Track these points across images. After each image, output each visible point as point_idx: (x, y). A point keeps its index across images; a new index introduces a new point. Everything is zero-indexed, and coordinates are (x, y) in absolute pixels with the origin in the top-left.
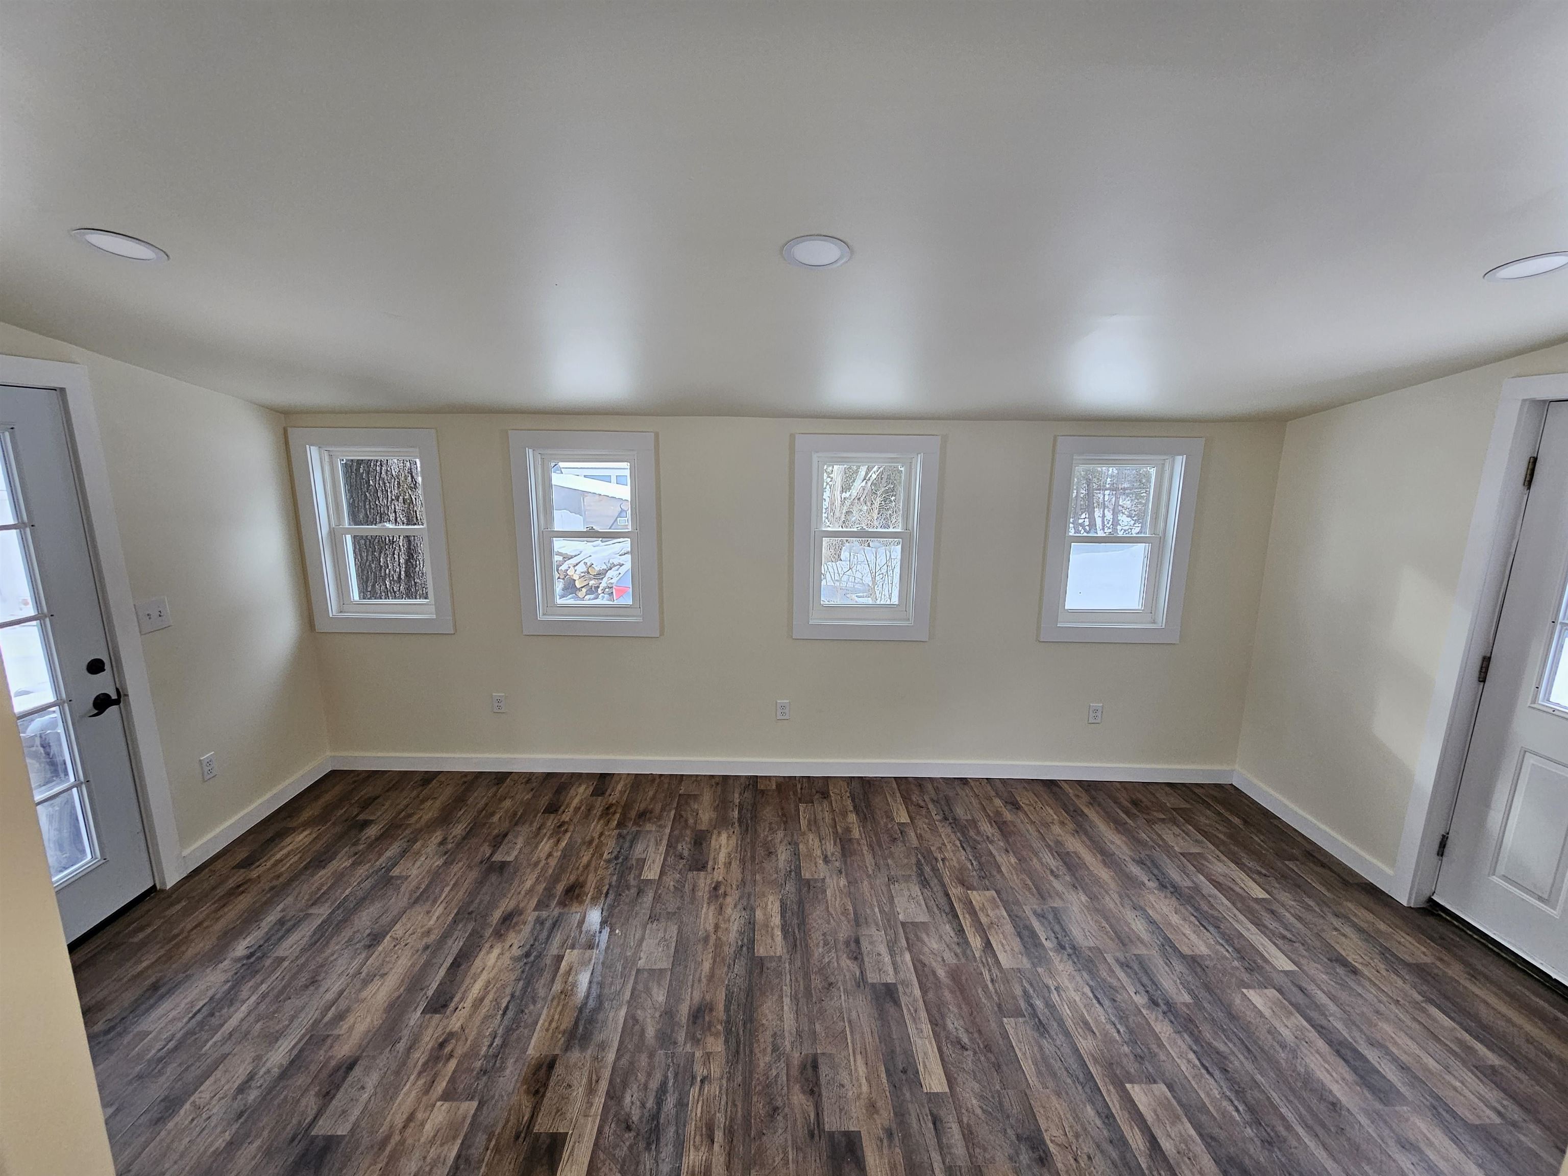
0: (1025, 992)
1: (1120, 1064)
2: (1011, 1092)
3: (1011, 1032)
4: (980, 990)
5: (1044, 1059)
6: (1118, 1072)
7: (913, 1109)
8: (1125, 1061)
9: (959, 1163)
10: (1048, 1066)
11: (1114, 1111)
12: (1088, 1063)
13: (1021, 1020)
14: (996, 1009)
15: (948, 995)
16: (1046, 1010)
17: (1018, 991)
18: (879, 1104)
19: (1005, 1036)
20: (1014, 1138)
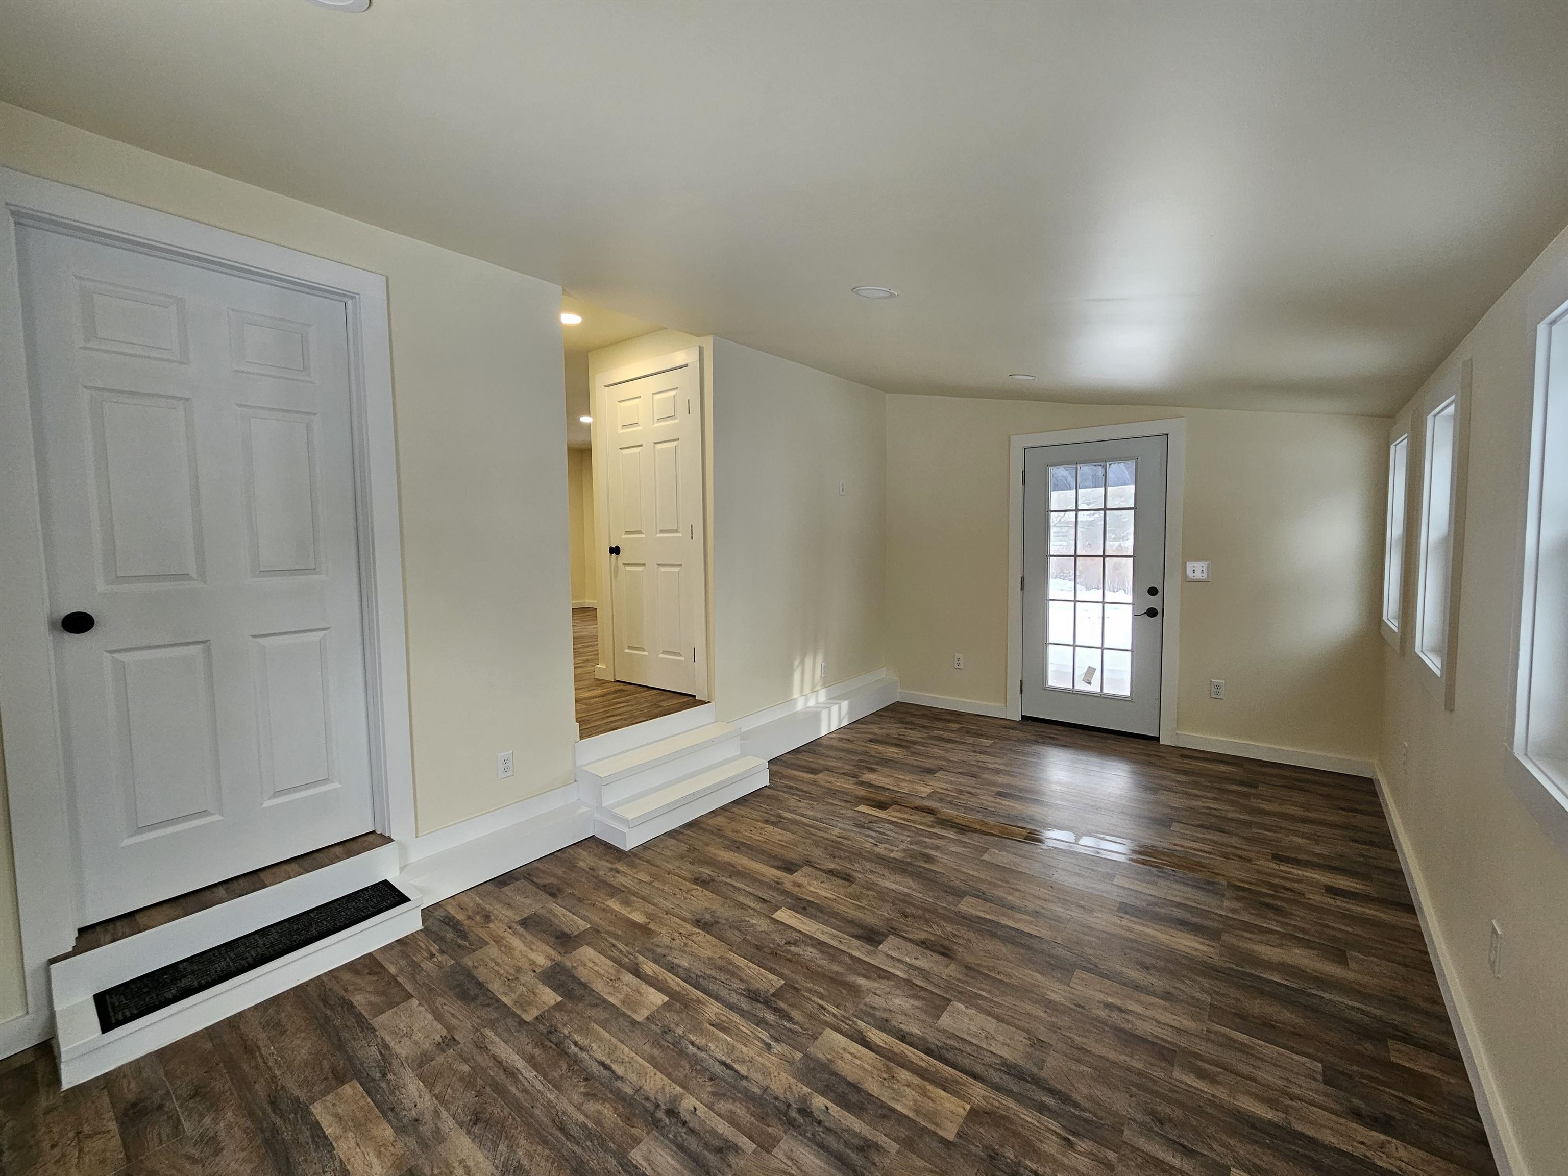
0: (790, 1019)
1: (679, 1012)
2: (738, 940)
3: (771, 976)
4: (822, 991)
5: (733, 975)
6: (678, 1005)
7: (780, 898)
8: (677, 1018)
9: (736, 895)
10: (728, 972)
11: (670, 975)
12: (704, 996)
13: (772, 991)
14: (797, 986)
15: (836, 968)
16: (761, 1015)
17: (795, 1014)
18: (797, 889)
19: (772, 971)
20: (720, 920)
